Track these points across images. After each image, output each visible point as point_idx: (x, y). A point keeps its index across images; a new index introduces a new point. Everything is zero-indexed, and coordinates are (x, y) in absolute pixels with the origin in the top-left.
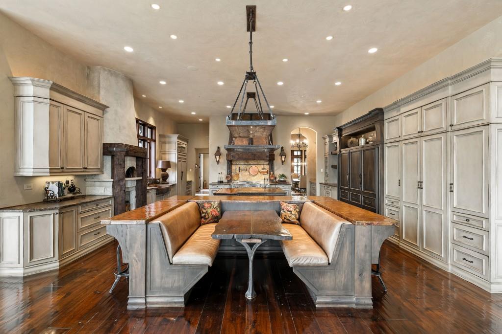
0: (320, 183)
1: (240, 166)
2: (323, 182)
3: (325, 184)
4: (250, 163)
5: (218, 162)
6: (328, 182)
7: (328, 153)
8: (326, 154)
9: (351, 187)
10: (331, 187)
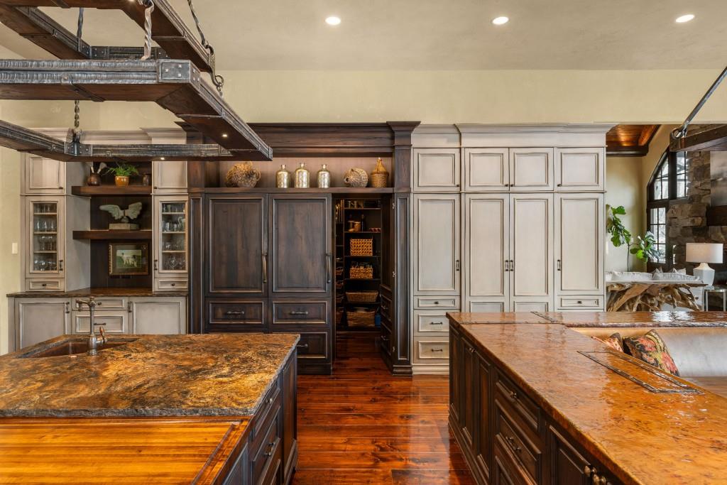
2: (20, 290)
6: (62, 287)
7: (61, 188)
8: (43, 191)
9: (278, 287)
10: (125, 301)
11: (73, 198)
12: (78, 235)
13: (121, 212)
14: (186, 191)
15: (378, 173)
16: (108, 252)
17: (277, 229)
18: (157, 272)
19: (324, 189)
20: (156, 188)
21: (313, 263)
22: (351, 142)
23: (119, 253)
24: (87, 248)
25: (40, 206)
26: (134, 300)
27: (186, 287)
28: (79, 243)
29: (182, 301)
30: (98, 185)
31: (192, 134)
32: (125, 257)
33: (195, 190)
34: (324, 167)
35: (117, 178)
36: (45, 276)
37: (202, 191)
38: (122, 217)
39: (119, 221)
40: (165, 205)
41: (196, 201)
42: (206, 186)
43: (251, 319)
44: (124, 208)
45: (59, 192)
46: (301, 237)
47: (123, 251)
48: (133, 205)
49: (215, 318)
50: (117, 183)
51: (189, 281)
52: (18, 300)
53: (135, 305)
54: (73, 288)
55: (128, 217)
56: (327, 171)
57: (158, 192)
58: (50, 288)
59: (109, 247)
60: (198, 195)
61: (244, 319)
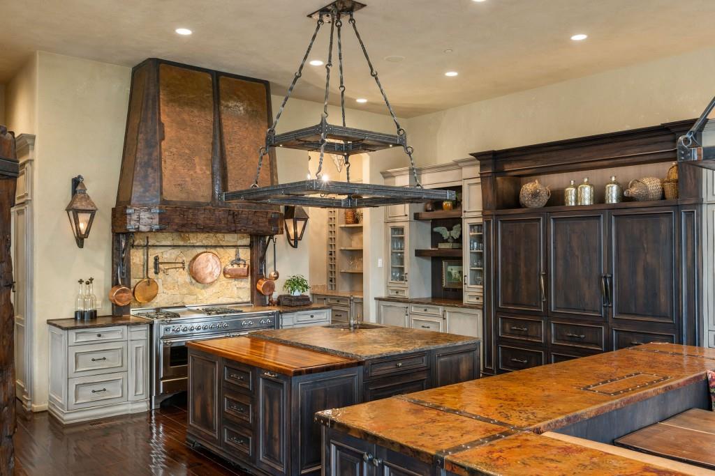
0: (376, 299)
1: (158, 252)
2: (383, 295)
3: (389, 299)
4: (193, 241)
5: (80, 240)
6: (407, 294)
7: (406, 215)
8: (396, 218)
9: (556, 308)
10: (441, 309)
11: (415, 223)
12: (419, 253)
13: (448, 233)
14: (480, 213)
15: (669, 182)
16: (442, 268)
17: (555, 248)
18: (466, 286)
19: (612, 204)
20: (465, 212)
21: (589, 285)
22: (629, 151)
23: (449, 268)
24: (428, 264)
25: (395, 229)
26: (448, 309)
27: (481, 301)
28: (420, 259)
29: (479, 313)
30: (432, 210)
31: (483, 162)
32: (453, 272)
33: (488, 212)
34: (613, 179)
35: (444, 204)
36: (398, 285)
37: (492, 213)
38: (449, 238)
39: (446, 241)
40: (472, 226)
41: (488, 222)
42: (497, 209)
43: (533, 337)
44: (450, 229)
45: (404, 218)
46: (578, 257)
47: (453, 267)
48: (455, 227)
49: (504, 332)
50: (444, 207)
51: (483, 296)
52: (381, 302)
53: (447, 313)
54: (415, 296)
55: (453, 237)
56: (614, 183)
57: (467, 215)
58: (401, 295)
59: (442, 263)
60: (489, 217)
61: (527, 336)
